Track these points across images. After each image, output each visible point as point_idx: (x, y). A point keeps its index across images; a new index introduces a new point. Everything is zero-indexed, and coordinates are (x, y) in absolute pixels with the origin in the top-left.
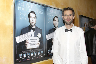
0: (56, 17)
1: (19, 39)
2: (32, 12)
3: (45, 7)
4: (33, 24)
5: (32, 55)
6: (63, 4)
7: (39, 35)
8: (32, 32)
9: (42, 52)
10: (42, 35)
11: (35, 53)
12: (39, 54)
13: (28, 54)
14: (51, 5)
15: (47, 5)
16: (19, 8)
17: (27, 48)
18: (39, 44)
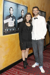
0: (23, 10)
2: (11, 8)
3: (17, 5)
4: (11, 14)
5: (11, 30)
7: (14, 20)
8: (11, 18)
10: (15, 20)
11: (12, 29)
12: (14, 30)
13: (9, 29)
15: (19, 4)
16: (5, 6)
17: (9, 26)
18: (14, 24)
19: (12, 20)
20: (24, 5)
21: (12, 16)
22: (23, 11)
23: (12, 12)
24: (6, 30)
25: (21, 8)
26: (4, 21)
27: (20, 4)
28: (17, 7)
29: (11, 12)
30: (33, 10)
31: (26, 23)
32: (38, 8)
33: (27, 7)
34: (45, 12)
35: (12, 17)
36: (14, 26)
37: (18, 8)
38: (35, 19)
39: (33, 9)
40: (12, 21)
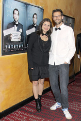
0: (35, 14)
1: (6, 33)
2: (16, 9)
3: (26, 5)
4: (16, 20)
5: (15, 47)
6: (42, 2)
7: (21, 30)
8: (16, 27)
9: (22, 45)
10: (23, 31)
11: (17, 46)
12: (20, 47)
13: (12, 46)
14: (31, 2)
16: (6, 6)
18: (20, 38)
19: (18, 30)
20: (37, 6)
21: (17, 23)
22: (35, 16)
23: (17, 17)
24: (7, 46)
25: (33, 10)
26: (4, 31)
27: (30, 3)
28: (26, 8)
29: (15, 17)
30: (53, 15)
31: (41, 36)
32: (61, 12)
33: (43, 10)
34: (73, 19)
35: (17, 25)
36: (21, 40)
37: (28, 11)
38: (56, 29)
39: (53, 13)
40: (18, 32)
